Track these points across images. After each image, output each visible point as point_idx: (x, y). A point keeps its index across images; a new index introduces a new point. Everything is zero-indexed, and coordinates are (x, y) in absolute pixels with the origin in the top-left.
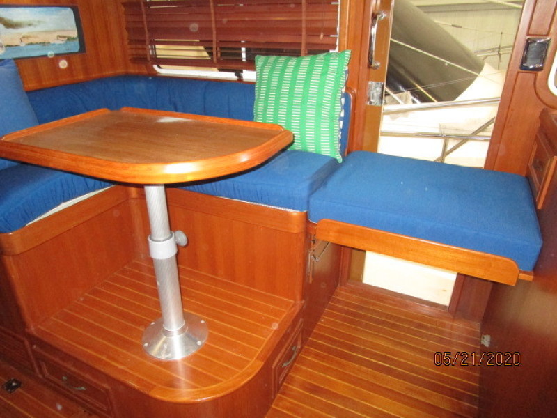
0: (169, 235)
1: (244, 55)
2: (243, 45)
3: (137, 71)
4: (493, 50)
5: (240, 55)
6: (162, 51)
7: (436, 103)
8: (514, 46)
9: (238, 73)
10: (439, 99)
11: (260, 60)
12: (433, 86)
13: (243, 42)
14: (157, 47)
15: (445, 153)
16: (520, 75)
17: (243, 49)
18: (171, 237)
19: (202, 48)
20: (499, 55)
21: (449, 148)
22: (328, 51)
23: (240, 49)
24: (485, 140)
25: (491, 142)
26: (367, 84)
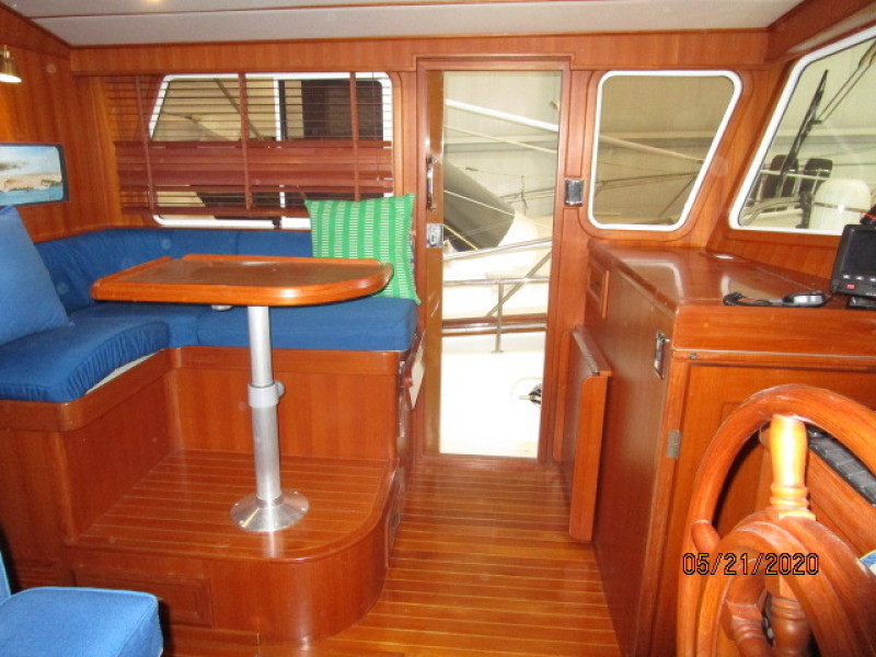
0: (270, 383)
1: (283, 201)
2: (282, 190)
3: (127, 224)
4: (516, 195)
5: (278, 200)
6: (166, 198)
7: (477, 251)
8: (555, 188)
9: (276, 221)
10: (480, 247)
11: (313, 206)
12: (469, 233)
13: (282, 186)
14: (159, 193)
15: (501, 300)
16: (566, 211)
17: (282, 194)
18: (274, 383)
19: (193, 193)
20: (524, 201)
21: (505, 294)
22: (382, 196)
23: (278, 194)
24: (543, 282)
25: (550, 283)
26: (425, 226)
